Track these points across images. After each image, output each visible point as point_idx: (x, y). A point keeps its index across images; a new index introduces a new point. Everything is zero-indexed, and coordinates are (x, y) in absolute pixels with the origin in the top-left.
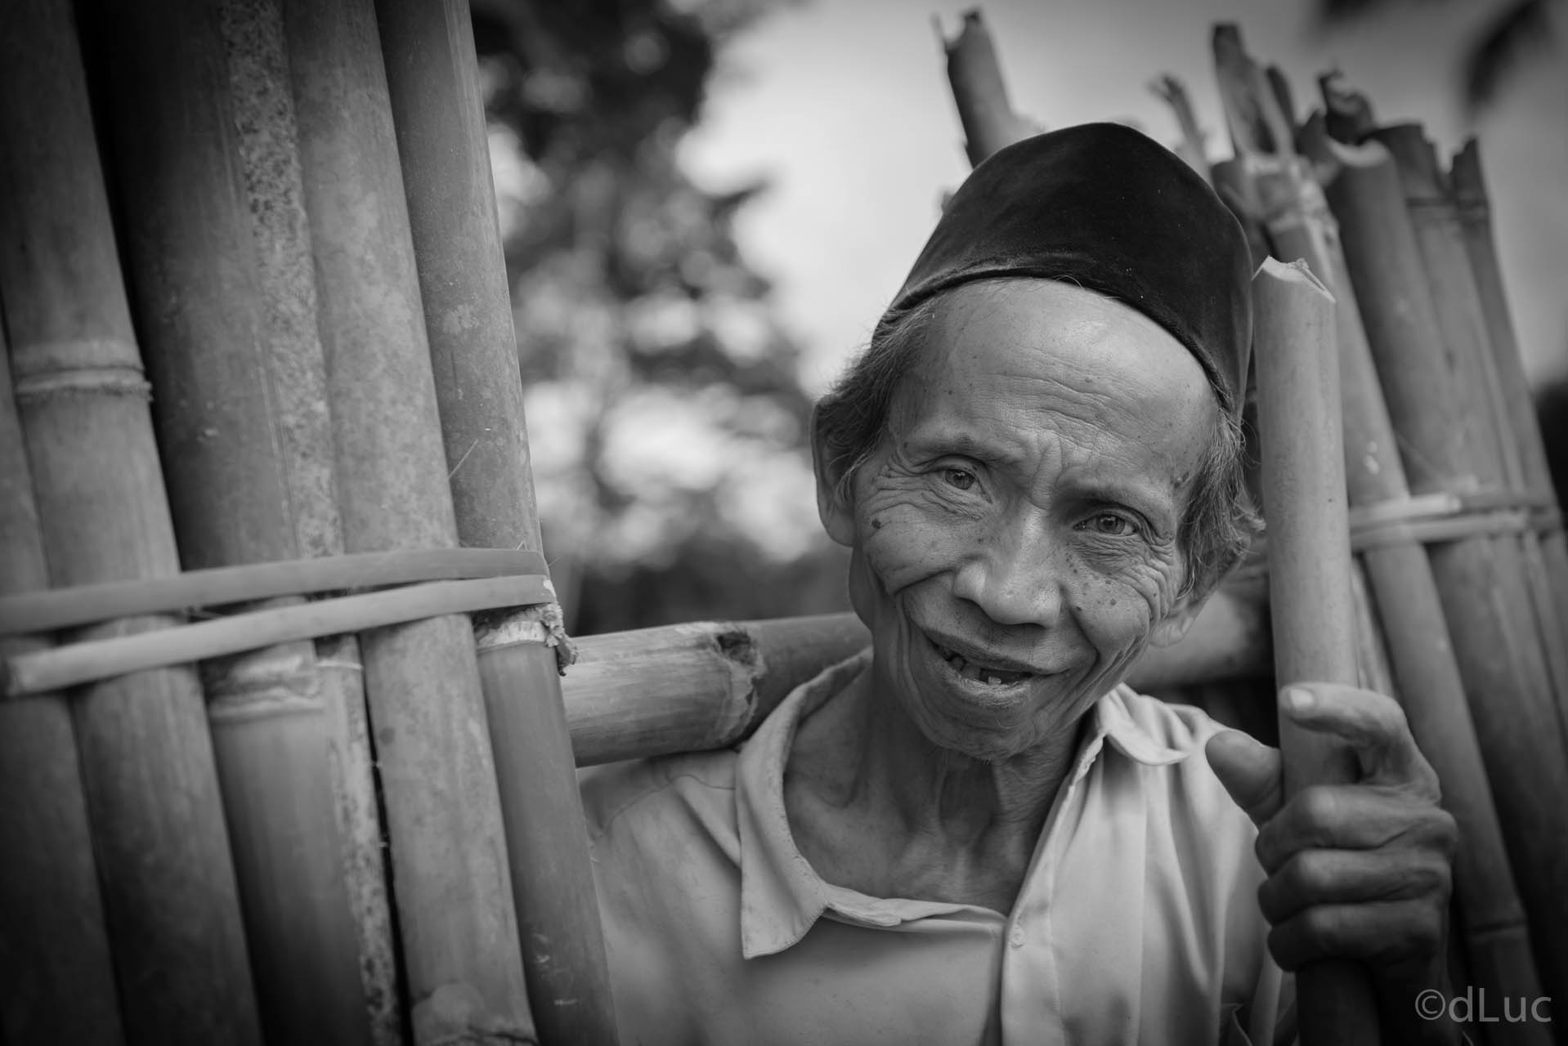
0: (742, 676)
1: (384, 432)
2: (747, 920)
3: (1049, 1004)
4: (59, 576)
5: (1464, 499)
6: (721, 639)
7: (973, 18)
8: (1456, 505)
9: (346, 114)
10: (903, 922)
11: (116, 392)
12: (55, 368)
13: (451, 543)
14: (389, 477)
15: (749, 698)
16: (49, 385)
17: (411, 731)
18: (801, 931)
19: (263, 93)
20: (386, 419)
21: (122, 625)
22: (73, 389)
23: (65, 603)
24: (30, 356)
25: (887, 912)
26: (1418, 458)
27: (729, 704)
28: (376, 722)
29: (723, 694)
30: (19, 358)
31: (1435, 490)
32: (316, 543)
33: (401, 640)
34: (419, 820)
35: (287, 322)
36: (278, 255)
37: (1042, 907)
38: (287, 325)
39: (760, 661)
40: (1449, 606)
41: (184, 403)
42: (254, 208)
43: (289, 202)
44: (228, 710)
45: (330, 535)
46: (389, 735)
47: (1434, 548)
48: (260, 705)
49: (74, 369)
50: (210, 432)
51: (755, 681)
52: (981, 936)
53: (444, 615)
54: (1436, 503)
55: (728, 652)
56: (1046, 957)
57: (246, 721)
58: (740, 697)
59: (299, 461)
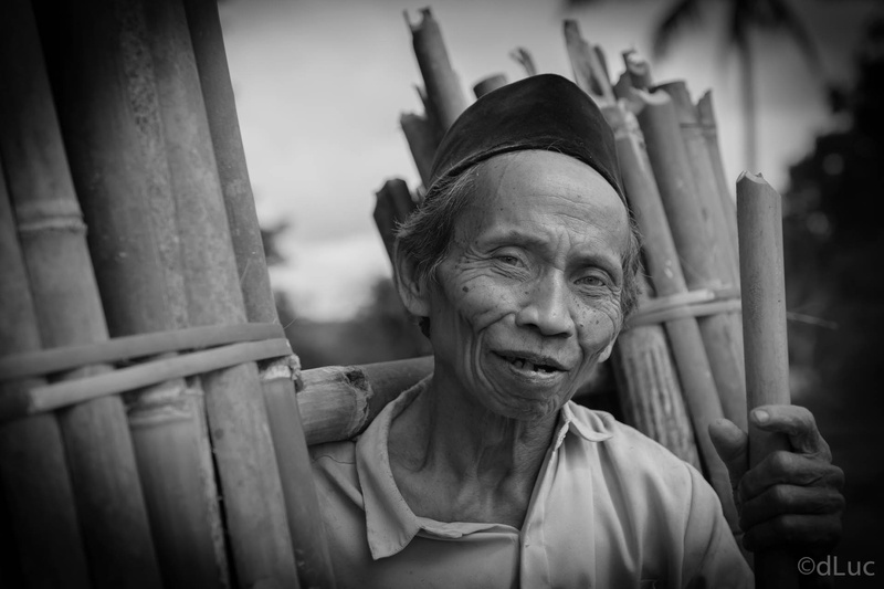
0: (361, 397)
1: (209, 255)
2: (371, 538)
3: (544, 579)
4: (48, 341)
5: (716, 292)
6: (349, 375)
7: (426, 12)
8: (712, 296)
9: (177, 66)
10: (464, 535)
11: (73, 231)
12: (41, 216)
13: (245, 320)
14: (213, 281)
15: (365, 410)
16: (38, 226)
17: (233, 431)
18: (405, 543)
19: (139, 53)
20: (210, 247)
21: (86, 370)
22: (52, 229)
23: (53, 357)
24: (26, 209)
25: (454, 530)
26: (690, 269)
27: (355, 413)
28: (212, 425)
29: (352, 408)
30: (19, 209)
31: (700, 288)
32: (180, 320)
33: (225, 378)
34: (240, 483)
35: (158, 189)
36: (152, 150)
37: (539, 523)
38: (159, 190)
39: (370, 389)
40: (709, 351)
41: (106, 237)
42: (138, 121)
43: (155, 118)
44: (140, 420)
45: (186, 316)
46: (220, 434)
47: (701, 320)
48: (158, 417)
49: (52, 216)
50: (123, 255)
51: (368, 400)
52: (506, 541)
53: (246, 362)
54: (702, 295)
55: (354, 383)
56: (542, 551)
57: (150, 427)
58: (361, 409)
59: (168, 272)
